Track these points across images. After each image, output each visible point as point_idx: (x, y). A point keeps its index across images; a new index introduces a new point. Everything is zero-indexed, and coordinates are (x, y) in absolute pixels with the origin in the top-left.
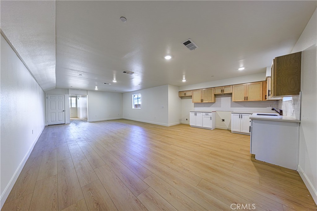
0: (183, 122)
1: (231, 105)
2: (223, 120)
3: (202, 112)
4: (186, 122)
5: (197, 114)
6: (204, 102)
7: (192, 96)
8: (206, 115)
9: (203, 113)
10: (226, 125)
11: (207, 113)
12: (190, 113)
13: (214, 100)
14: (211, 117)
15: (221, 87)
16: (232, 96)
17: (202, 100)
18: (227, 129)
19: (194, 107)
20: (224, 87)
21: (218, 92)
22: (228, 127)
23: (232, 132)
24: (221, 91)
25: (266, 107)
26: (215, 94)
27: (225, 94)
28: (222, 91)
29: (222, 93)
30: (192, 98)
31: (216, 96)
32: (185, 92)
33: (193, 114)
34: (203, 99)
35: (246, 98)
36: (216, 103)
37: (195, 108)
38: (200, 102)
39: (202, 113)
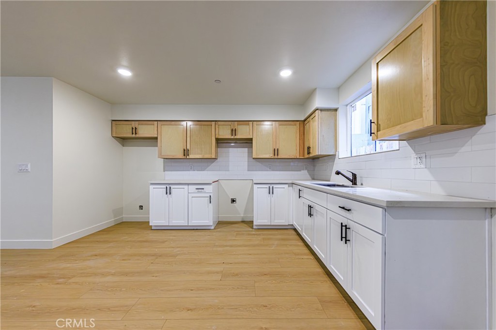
0: (127, 217)
1: (248, 166)
2: (233, 201)
3: (188, 184)
4: (138, 216)
5: (172, 190)
6: (191, 156)
7: (156, 138)
8: (198, 192)
9: (190, 187)
10: (238, 212)
11: (200, 186)
12: (151, 187)
13: (216, 153)
14: (211, 195)
15: (230, 123)
16: (252, 147)
17: (186, 152)
18: (240, 220)
19: (164, 171)
20: (236, 123)
21: (225, 133)
22: (242, 215)
23: (254, 227)
24: (230, 131)
25: (300, 171)
26: (217, 137)
27: (237, 141)
28: (234, 132)
29: (233, 137)
30: (157, 146)
31: (220, 142)
32: (134, 125)
33: (162, 190)
34: (188, 147)
35: (276, 152)
36: (218, 160)
37: (166, 172)
38: (181, 156)
39: (186, 187)
